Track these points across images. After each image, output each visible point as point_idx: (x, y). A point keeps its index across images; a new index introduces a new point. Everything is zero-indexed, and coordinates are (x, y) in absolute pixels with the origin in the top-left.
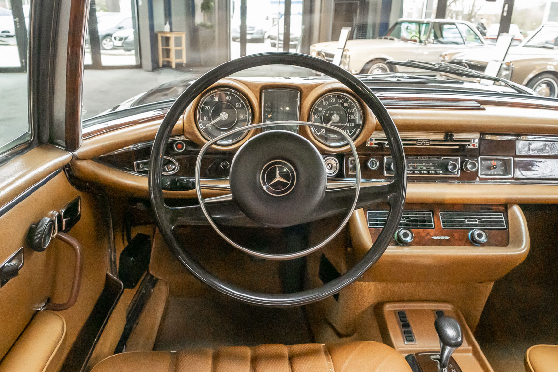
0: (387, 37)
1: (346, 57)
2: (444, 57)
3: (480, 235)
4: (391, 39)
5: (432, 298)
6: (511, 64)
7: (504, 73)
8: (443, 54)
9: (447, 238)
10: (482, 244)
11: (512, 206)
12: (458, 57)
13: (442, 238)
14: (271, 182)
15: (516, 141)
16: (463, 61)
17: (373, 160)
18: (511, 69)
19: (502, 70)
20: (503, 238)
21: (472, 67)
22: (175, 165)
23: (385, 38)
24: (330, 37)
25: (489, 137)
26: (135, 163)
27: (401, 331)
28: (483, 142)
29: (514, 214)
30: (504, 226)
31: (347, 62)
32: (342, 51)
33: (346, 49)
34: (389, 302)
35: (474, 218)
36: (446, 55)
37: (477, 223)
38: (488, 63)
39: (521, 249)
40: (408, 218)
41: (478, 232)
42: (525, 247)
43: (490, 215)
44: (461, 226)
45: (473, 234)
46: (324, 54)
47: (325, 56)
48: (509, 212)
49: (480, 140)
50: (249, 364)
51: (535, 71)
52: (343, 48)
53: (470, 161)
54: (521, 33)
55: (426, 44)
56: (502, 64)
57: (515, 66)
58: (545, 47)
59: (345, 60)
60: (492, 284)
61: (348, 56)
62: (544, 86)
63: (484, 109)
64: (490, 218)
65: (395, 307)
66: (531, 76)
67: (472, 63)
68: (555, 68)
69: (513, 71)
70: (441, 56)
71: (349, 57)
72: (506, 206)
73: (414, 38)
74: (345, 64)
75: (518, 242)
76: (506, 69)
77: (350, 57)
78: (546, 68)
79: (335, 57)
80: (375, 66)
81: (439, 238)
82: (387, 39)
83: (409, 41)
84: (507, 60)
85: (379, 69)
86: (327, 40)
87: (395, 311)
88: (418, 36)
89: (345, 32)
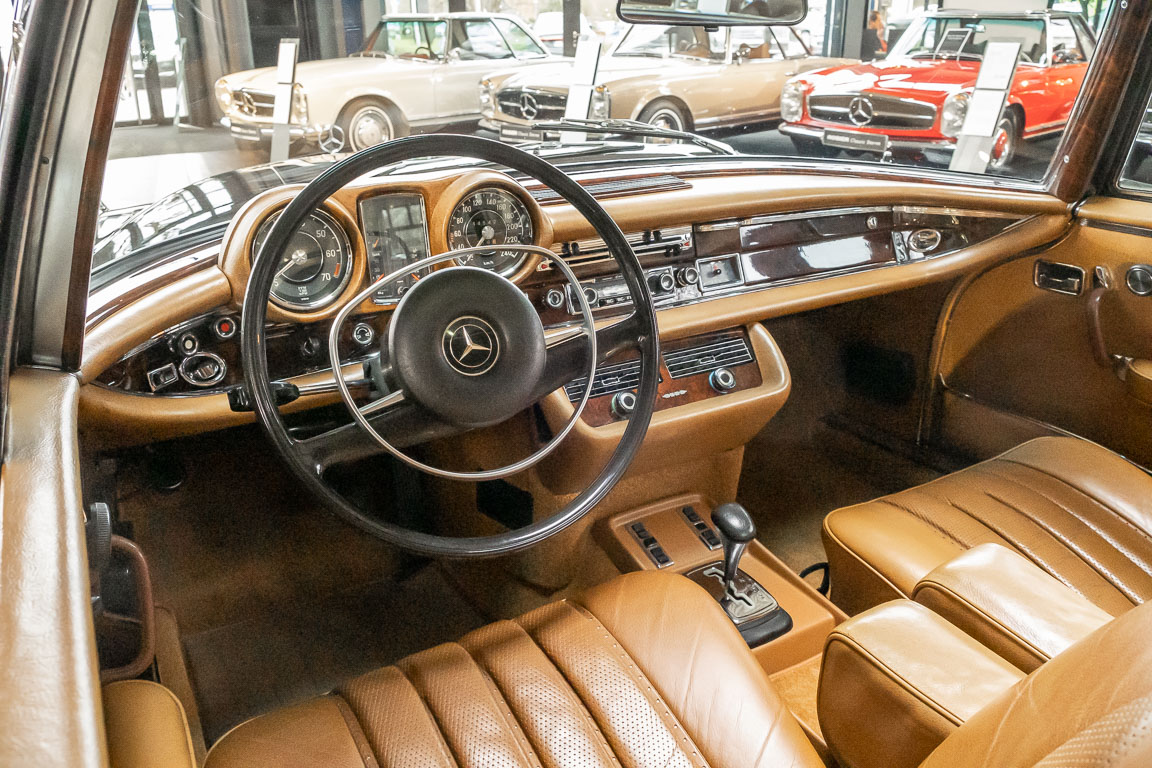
0: (370, 53)
1: (299, 99)
2: (487, 86)
3: (725, 378)
4: (377, 56)
5: (668, 491)
6: (606, 89)
7: (598, 105)
8: (485, 78)
9: (683, 392)
10: (730, 391)
11: (752, 326)
12: (511, 84)
13: (677, 393)
14: (462, 354)
15: (738, 230)
16: (524, 90)
17: (553, 294)
18: (607, 98)
19: (594, 101)
20: (752, 375)
21: (541, 99)
22: (215, 363)
23: (365, 56)
24: (252, 62)
25: (705, 228)
26: (148, 374)
27: (646, 552)
28: (697, 237)
29: (758, 337)
30: (748, 357)
31: (303, 110)
32: (290, 87)
33: (296, 81)
34: (616, 514)
35: (709, 355)
36: (489, 80)
37: (714, 361)
38: (568, 90)
39: (779, 385)
40: (622, 375)
41: (723, 373)
42: (786, 380)
43: (727, 345)
44: (695, 370)
45: (715, 378)
46: (249, 97)
47: (252, 100)
48: (751, 334)
49: (693, 234)
50: (473, 663)
51: (643, 99)
52: (290, 81)
53: (688, 269)
54: (591, 27)
55: (446, 62)
56: (592, 91)
57: (612, 92)
58: (649, 55)
59: (298, 106)
60: (743, 448)
61: (302, 98)
62: (662, 122)
63: (690, 187)
64: (729, 350)
65: (625, 519)
66: (639, 107)
67: (538, 92)
68: (672, 91)
69: (610, 101)
70: (481, 83)
71: (306, 98)
72: (743, 327)
73: (420, 52)
74: (300, 113)
75: (774, 377)
76: (600, 100)
77: (308, 98)
78: (658, 92)
79: (276, 101)
80: (360, 113)
81: (672, 395)
82: (371, 56)
83: (414, 59)
84: (598, 84)
85: (369, 118)
86: (245, 68)
87: (626, 525)
88: (426, 46)
89: (288, 49)
